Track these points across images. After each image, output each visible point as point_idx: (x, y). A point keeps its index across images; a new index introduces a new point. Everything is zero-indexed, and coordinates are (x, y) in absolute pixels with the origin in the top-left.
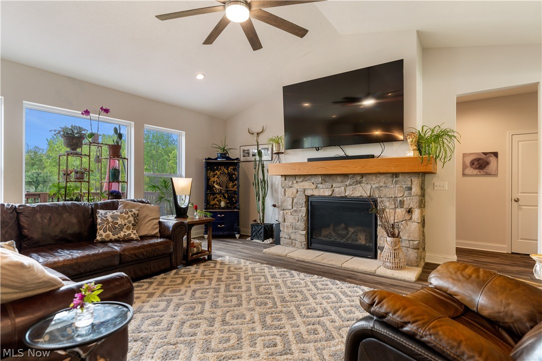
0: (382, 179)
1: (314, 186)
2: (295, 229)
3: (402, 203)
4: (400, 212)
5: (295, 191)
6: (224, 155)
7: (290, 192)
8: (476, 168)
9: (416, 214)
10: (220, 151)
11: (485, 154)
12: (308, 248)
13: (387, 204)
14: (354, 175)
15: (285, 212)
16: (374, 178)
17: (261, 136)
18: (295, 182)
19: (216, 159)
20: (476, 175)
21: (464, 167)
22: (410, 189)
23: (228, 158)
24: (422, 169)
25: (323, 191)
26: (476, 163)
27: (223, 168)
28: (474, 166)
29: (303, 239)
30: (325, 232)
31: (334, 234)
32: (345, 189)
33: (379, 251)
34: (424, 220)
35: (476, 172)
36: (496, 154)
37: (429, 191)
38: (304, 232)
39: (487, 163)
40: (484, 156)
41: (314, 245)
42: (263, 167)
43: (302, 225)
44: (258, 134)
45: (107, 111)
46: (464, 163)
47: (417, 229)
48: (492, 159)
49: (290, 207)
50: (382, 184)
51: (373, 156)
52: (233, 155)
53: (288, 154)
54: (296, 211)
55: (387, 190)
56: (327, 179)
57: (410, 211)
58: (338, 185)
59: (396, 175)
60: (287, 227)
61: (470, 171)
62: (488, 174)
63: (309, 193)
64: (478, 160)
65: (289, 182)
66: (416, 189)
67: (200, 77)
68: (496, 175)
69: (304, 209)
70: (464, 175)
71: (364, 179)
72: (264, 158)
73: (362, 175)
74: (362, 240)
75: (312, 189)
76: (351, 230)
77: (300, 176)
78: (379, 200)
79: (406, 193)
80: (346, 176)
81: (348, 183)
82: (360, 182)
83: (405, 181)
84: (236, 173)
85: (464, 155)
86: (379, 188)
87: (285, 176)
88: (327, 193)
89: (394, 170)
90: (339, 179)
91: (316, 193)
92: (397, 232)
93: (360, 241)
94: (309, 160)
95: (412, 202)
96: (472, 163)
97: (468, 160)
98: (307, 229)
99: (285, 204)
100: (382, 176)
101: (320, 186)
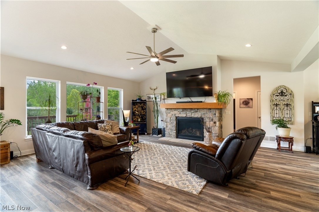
0: (205, 110)
1: (179, 113)
2: (172, 130)
3: (212, 120)
4: (212, 123)
5: (172, 115)
6: (140, 99)
7: (169, 115)
8: (244, 105)
9: (218, 124)
10: (138, 97)
11: (248, 99)
12: (177, 138)
13: (207, 120)
14: (195, 109)
15: (167, 123)
16: (202, 110)
17: (156, 90)
18: (171, 111)
19: (136, 100)
20: (245, 108)
21: (240, 104)
22: (215, 114)
23: (141, 100)
24: (219, 107)
25: (183, 115)
26: (244, 103)
27: (139, 104)
28: (244, 104)
29: (175, 134)
30: (183, 131)
31: (187, 132)
32: (191, 114)
33: (204, 138)
34: (222, 126)
35: (244, 106)
36: (252, 99)
37: (224, 115)
38: (175, 131)
39: (249, 103)
40: (247, 100)
41: (179, 137)
42: (157, 104)
43: (174, 128)
44: (154, 89)
45: (96, 84)
46: (240, 102)
47: (218, 129)
48: (250, 101)
49: (169, 121)
50: (205, 112)
51: (202, 102)
52: (143, 99)
53: (168, 99)
54: (172, 123)
55: (207, 114)
56: (184, 110)
57: (215, 123)
58: (189, 112)
59: (210, 109)
60: (168, 129)
61: (242, 106)
62: (249, 107)
63: (177, 115)
64: (245, 101)
65: (169, 111)
66: (217, 114)
67: (132, 68)
68: (252, 108)
69: (175, 122)
70: (240, 107)
71: (198, 110)
72: (157, 100)
73: (198, 109)
74: (198, 134)
75: (178, 114)
76: (194, 130)
77: (173, 109)
78: (204, 118)
79: (214, 116)
80: (192, 109)
81: (192, 112)
82: (197, 112)
83: (213, 112)
84: (145, 106)
85: (240, 99)
86: (204, 114)
87: (167, 109)
88: (184, 115)
89: (209, 107)
90: (189, 110)
91: (180, 116)
92: (210, 130)
93: (197, 135)
94: (177, 102)
95: (216, 119)
96: (243, 103)
97: (242, 102)
98: (176, 130)
99: (167, 120)
100: (205, 109)
101: (181, 113)
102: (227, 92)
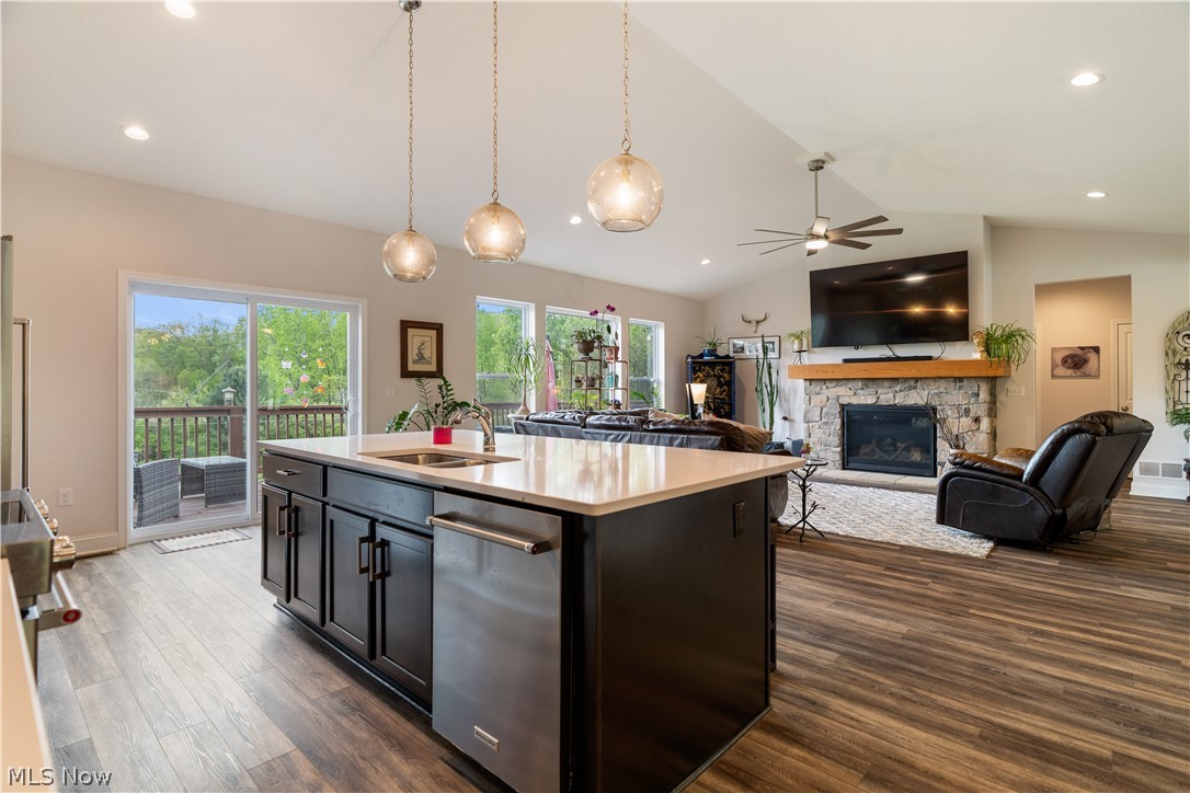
0: (943, 385)
1: (852, 393)
2: (826, 445)
3: (967, 411)
4: (966, 422)
5: (826, 399)
6: (712, 353)
7: (816, 400)
8: (1069, 368)
9: (985, 423)
10: (708, 347)
11: (1081, 348)
12: (844, 469)
13: (949, 413)
14: (906, 379)
15: (811, 425)
16: (932, 383)
17: (761, 325)
18: (824, 387)
19: (701, 356)
20: (1071, 377)
21: (1054, 366)
22: (978, 395)
23: (717, 357)
24: (991, 373)
25: (866, 398)
26: (1070, 361)
27: (707, 368)
28: (1067, 365)
29: (838, 457)
30: (864, 450)
31: (877, 451)
32: (894, 396)
33: (939, 468)
34: (995, 432)
35: (1069, 372)
36: (1096, 350)
37: (1001, 397)
38: (839, 449)
39: (1086, 361)
40: (1080, 352)
41: (851, 465)
42: (770, 367)
43: (835, 440)
44: (758, 322)
45: (613, 309)
46: (1053, 360)
47: (986, 441)
48: (1092, 356)
49: (818, 419)
50: (942, 390)
51: (930, 358)
52: (721, 352)
53: (813, 352)
54: (826, 423)
55: (949, 396)
56: (870, 384)
57: (977, 420)
58: (885, 390)
59: (960, 379)
60: (814, 444)
61: (1061, 371)
62: (1086, 376)
63: (845, 401)
64: (1072, 356)
65: (816, 388)
66: (984, 395)
67: (705, 262)
68: (1097, 377)
69: (838, 421)
70: (1053, 376)
71: (919, 384)
72: (771, 355)
73: (917, 380)
74: (916, 456)
75: (849, 396)
76: (901, 445)
77: (832, 380)
78: (939, 408)
79: (972, 400)
80: (896, 380)
81: (898, 389)
82: (915, 388)
83: (972, 387)
84: (725, 375)
85: (1054, 350)
86: (938, 394)
87: (811, 380)
88: (870, 400)
89: (957, 374)
90: (886, 384)
91: (855, 401)
92: (962, 445)
93: (913, 458)
94: (846, 361)
95: (980, 409)
96: (1065, 361)
97: (1059, 357)
98: (842, 445)
99: (810, 415)
100: (942, 381)
101: (861, 392)
102: (1015, 327)
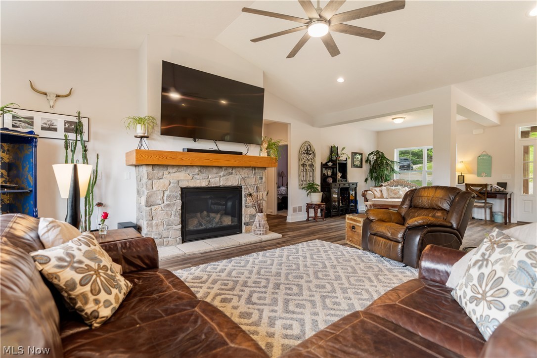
1: (190, 177)
2: (168, 225)
3: (257, 188)
5: (168, 183)
7: (158, 185)
9: (265, 195)
12: (183, 242)
13: (249, 190)
14: (227, 167)
15: (153, 208)
16: (241, 170)
18: (166, 172)
22: (262, 179)
25: (200, 180)
29: (178, 233)
32: (219, 180)
33: (244, 226)
38: (179, 225)
43: (176, 219)
47: (265, 205)
49: (161, 202)
50: (246, 175)
51: (241, 153)
54: (168, 205)
55: (249, 179)
56: (204, 170)
58: (214, 176)
59: (254, 168)
60: (157, 225)
63: (185, 184)
65: (158, 172)
66: (265, 179)
69: (178, 202)
71: (234, 171)
73: (233, 168)
74: (227, 221)
75: (188, 180)
77: (173, 166)
78: (243, 187)
79: (260, 181)
80: (221, 167)
81: (222, 174)
82: (232, 174)
86: (244, 178)
87: (153, 166)
88: (204, 184)
90: (215, 170)
91: (192, 184)
95: (263, 187)
99: (152, 199)
100: (246, 169)
101: (197, 177)
